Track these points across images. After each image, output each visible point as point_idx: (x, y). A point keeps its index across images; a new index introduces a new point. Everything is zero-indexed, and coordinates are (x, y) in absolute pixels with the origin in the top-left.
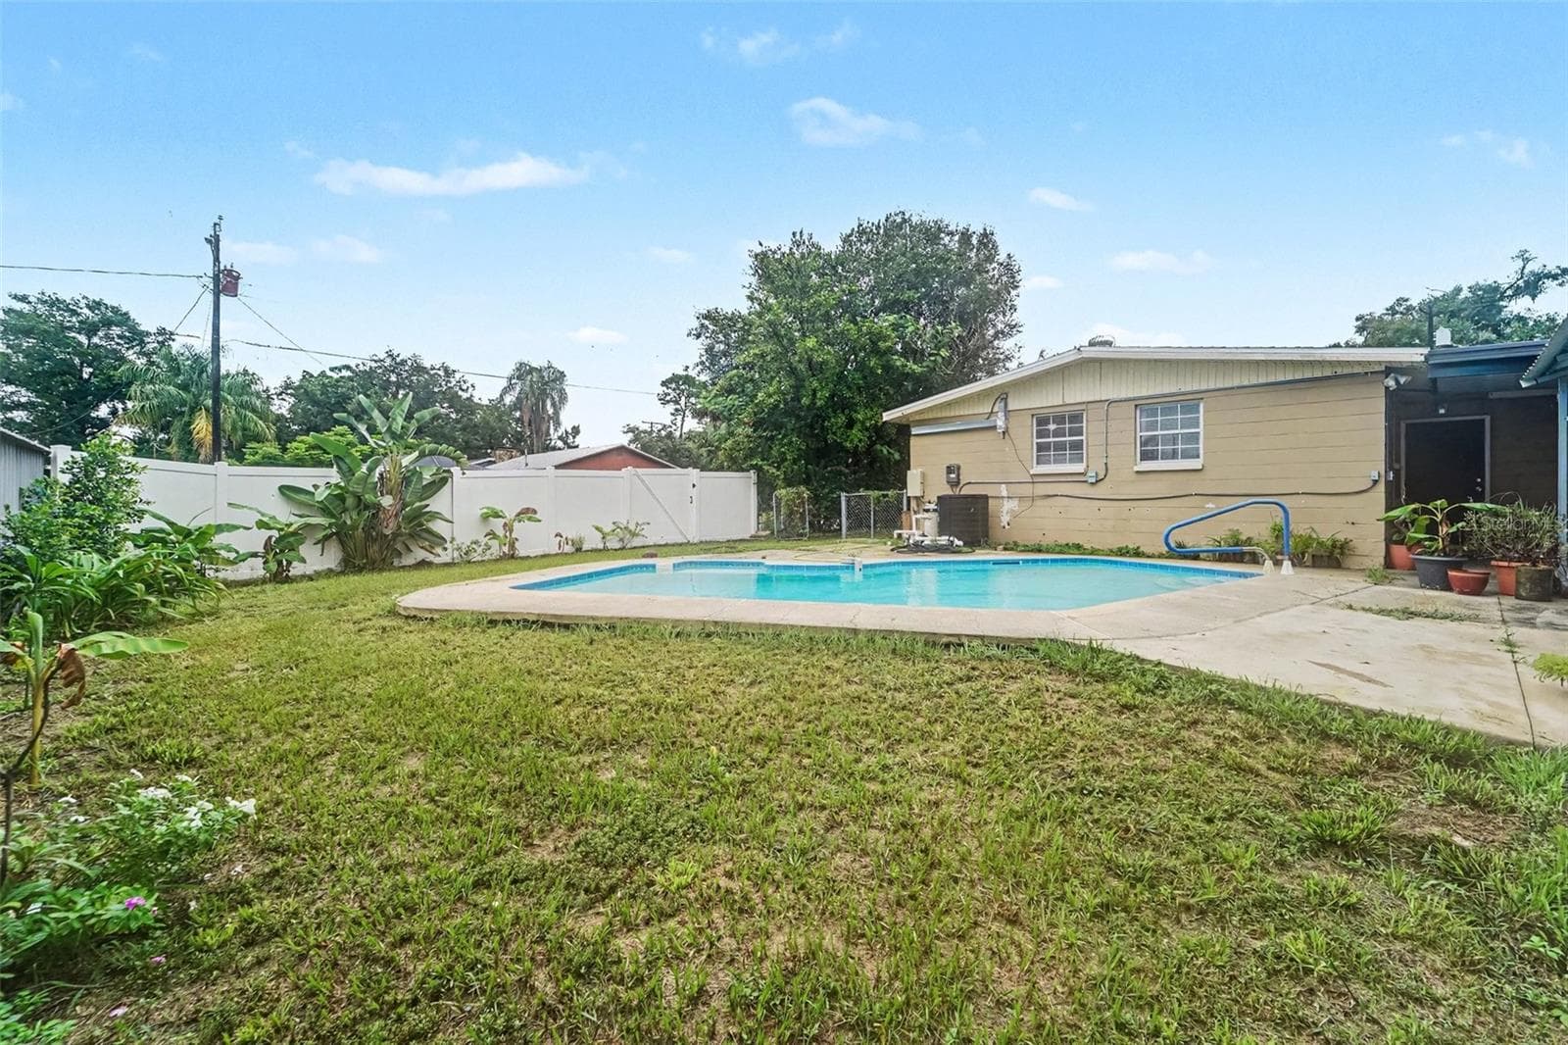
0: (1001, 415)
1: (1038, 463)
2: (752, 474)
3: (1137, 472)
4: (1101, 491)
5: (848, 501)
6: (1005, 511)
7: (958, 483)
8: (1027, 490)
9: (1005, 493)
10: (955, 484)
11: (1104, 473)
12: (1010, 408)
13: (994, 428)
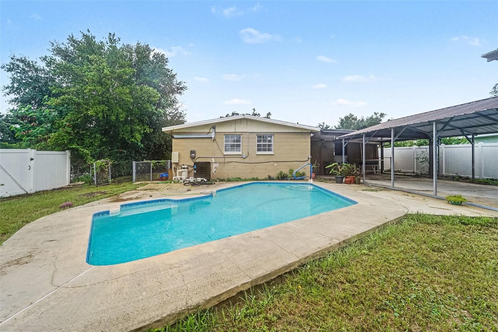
0: (214, 133)
1: (225, 151)
2: (68, 153)
3: (257, 155)
4: (246, 160)
5: (137, 165)
6: (214, 168)
7: (195, 157)
8: (222, 160)
9: (213, 161)
10: (193, 158)
11: (247, 155)
12: (216, 131)
13: (211, 138)
